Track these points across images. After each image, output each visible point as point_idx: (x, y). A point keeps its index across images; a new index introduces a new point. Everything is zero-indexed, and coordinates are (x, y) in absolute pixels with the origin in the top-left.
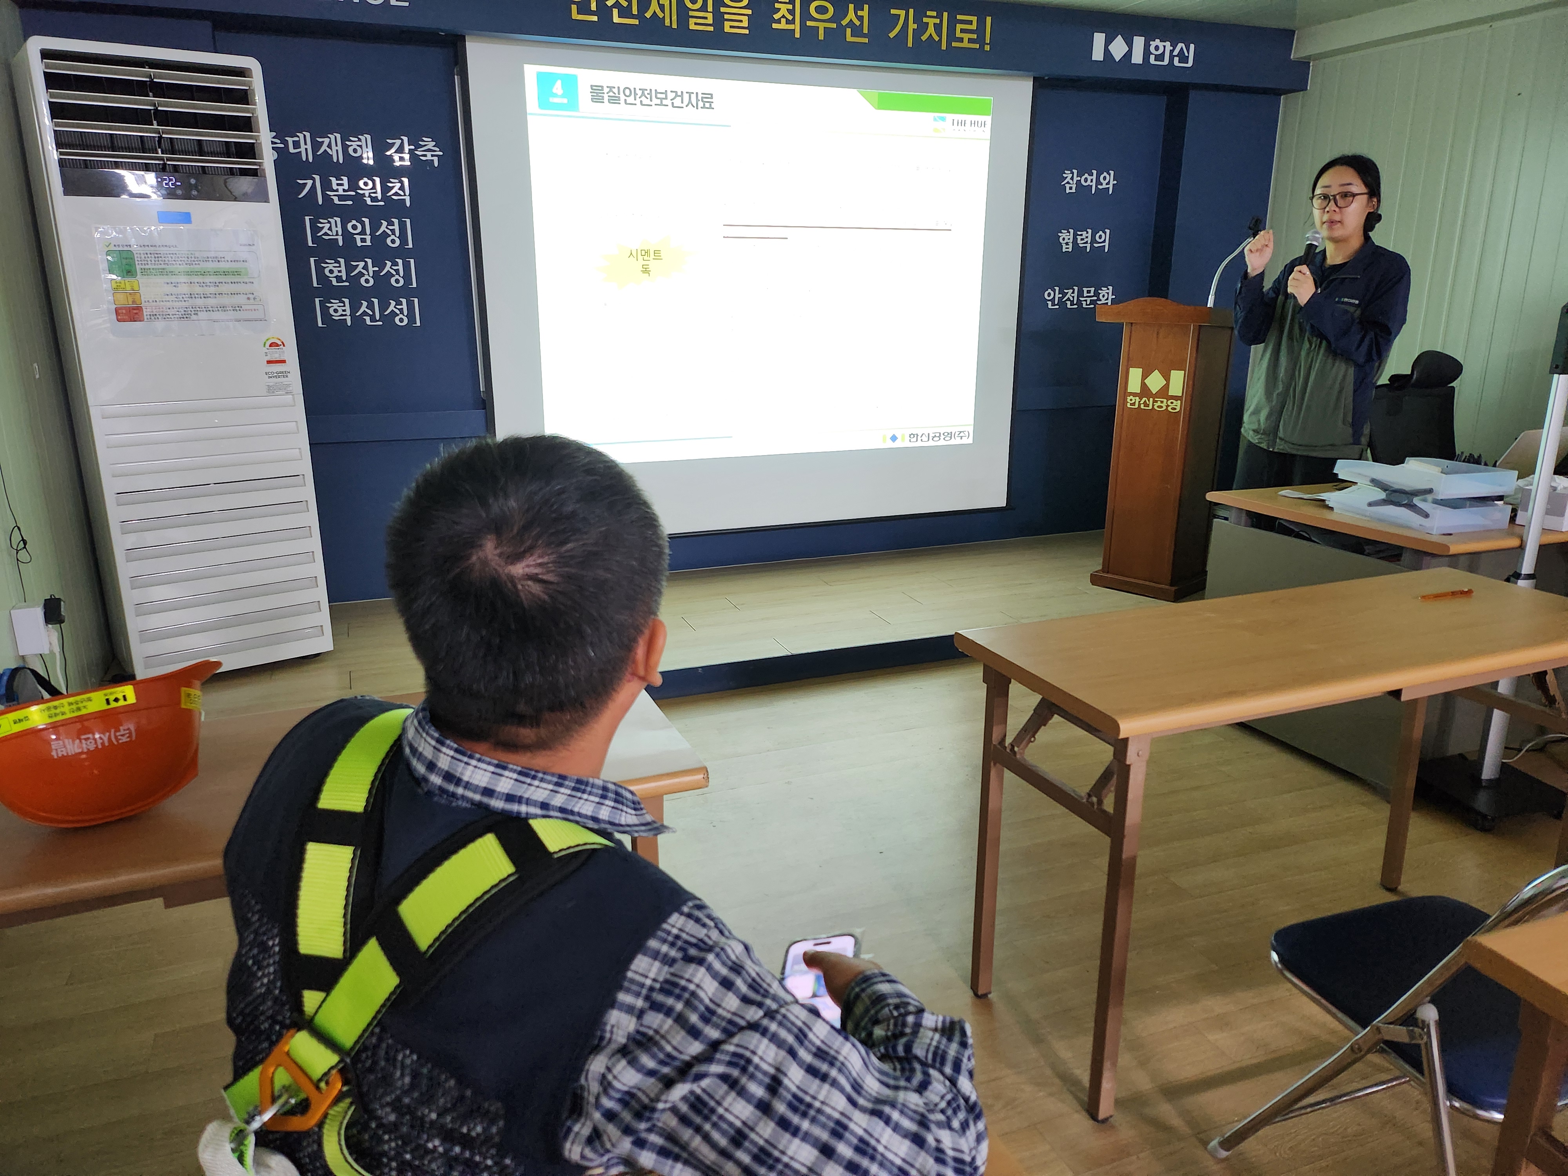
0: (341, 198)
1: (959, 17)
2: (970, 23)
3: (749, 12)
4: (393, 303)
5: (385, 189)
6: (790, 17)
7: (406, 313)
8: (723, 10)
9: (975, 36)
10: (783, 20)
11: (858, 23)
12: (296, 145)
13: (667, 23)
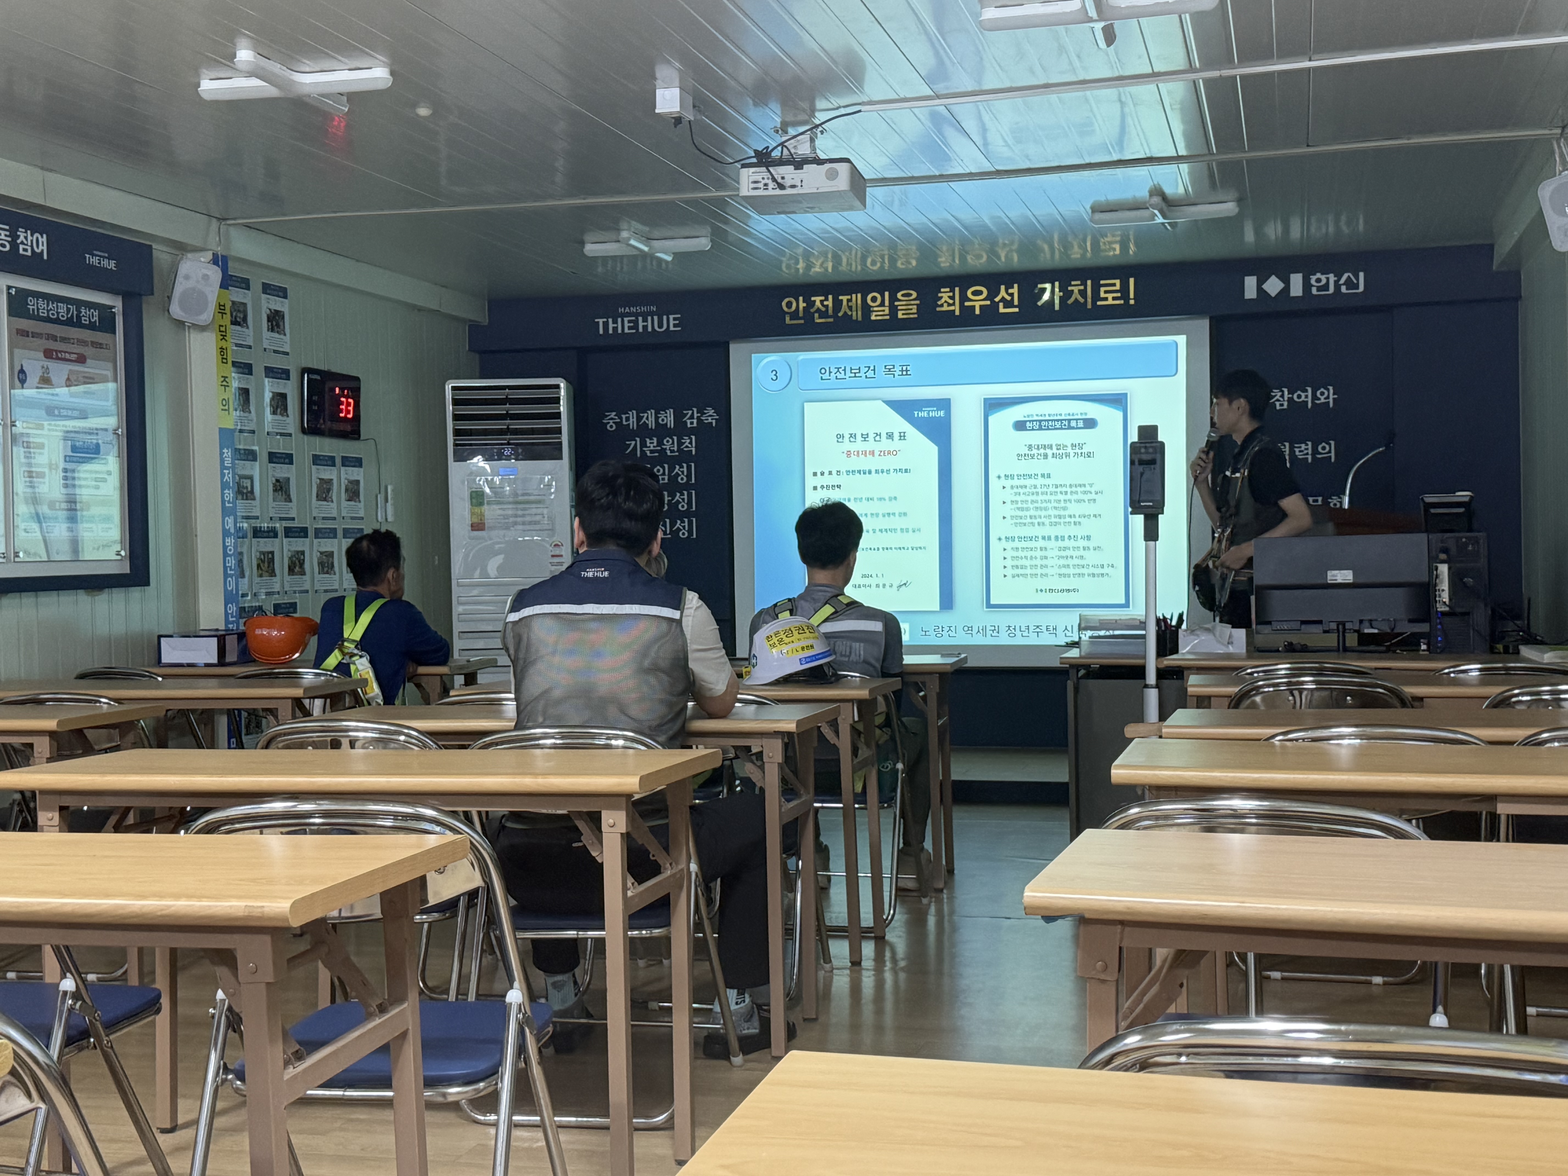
0: (652, 452)
1: (1102, 282)
2: (1114, 285)
3: (918, 302)
4: (679, 522)
5: (680, 444)
6: (951, 301)
7: (687, 528)
8: (896, 303)
9: (1119, 295)
10: (945, 305)
11: (1009, 298)
12: (628, 419)
13: (854, 318)
